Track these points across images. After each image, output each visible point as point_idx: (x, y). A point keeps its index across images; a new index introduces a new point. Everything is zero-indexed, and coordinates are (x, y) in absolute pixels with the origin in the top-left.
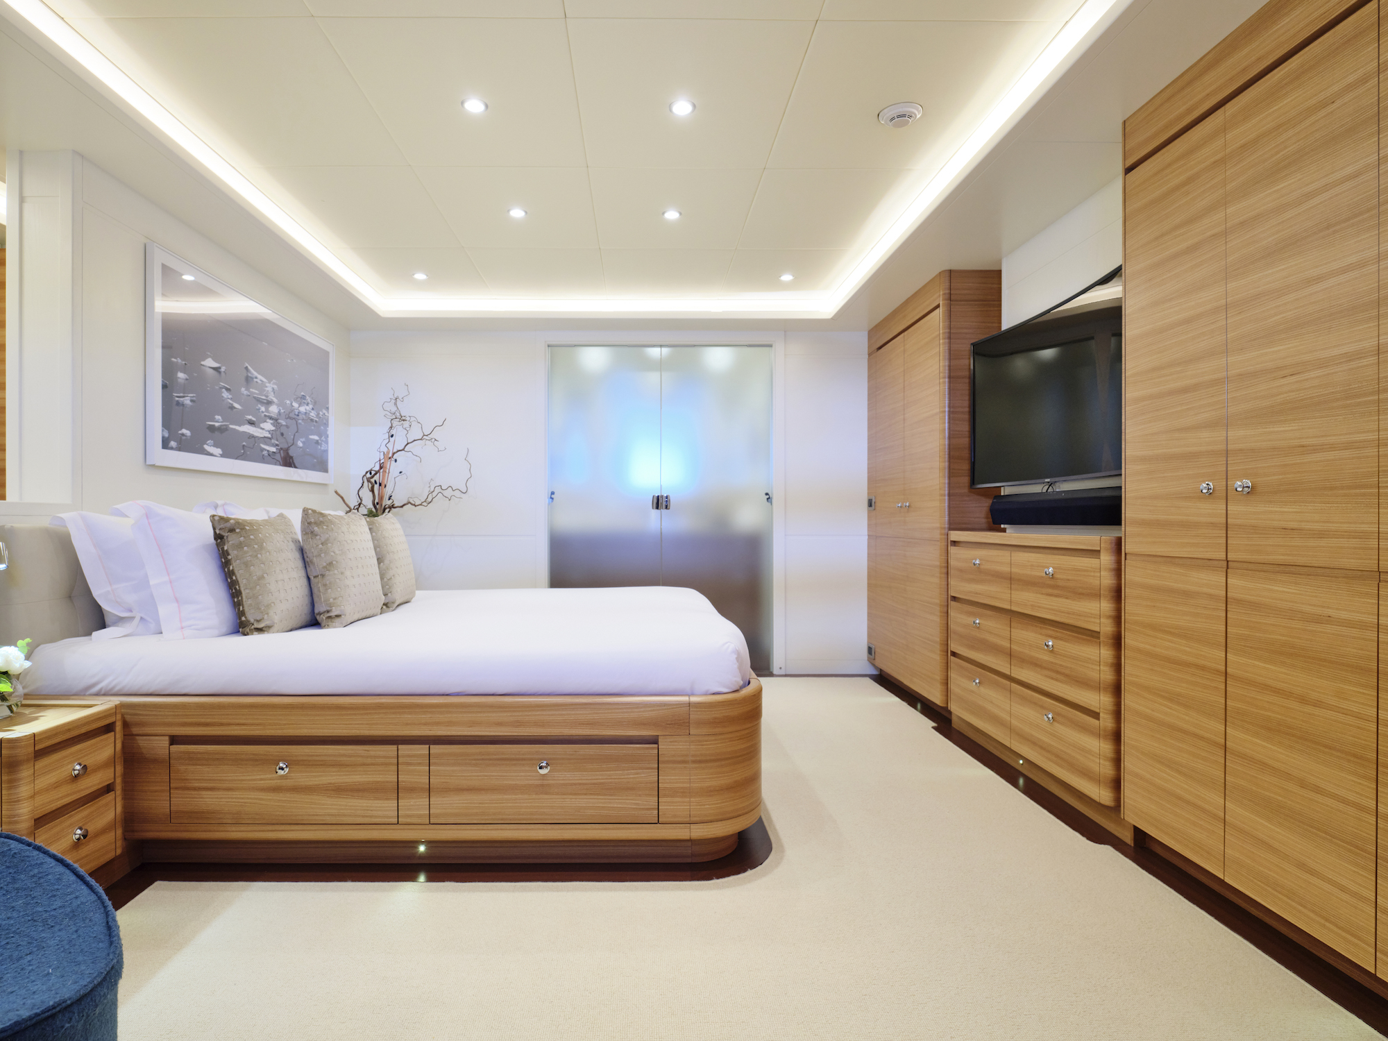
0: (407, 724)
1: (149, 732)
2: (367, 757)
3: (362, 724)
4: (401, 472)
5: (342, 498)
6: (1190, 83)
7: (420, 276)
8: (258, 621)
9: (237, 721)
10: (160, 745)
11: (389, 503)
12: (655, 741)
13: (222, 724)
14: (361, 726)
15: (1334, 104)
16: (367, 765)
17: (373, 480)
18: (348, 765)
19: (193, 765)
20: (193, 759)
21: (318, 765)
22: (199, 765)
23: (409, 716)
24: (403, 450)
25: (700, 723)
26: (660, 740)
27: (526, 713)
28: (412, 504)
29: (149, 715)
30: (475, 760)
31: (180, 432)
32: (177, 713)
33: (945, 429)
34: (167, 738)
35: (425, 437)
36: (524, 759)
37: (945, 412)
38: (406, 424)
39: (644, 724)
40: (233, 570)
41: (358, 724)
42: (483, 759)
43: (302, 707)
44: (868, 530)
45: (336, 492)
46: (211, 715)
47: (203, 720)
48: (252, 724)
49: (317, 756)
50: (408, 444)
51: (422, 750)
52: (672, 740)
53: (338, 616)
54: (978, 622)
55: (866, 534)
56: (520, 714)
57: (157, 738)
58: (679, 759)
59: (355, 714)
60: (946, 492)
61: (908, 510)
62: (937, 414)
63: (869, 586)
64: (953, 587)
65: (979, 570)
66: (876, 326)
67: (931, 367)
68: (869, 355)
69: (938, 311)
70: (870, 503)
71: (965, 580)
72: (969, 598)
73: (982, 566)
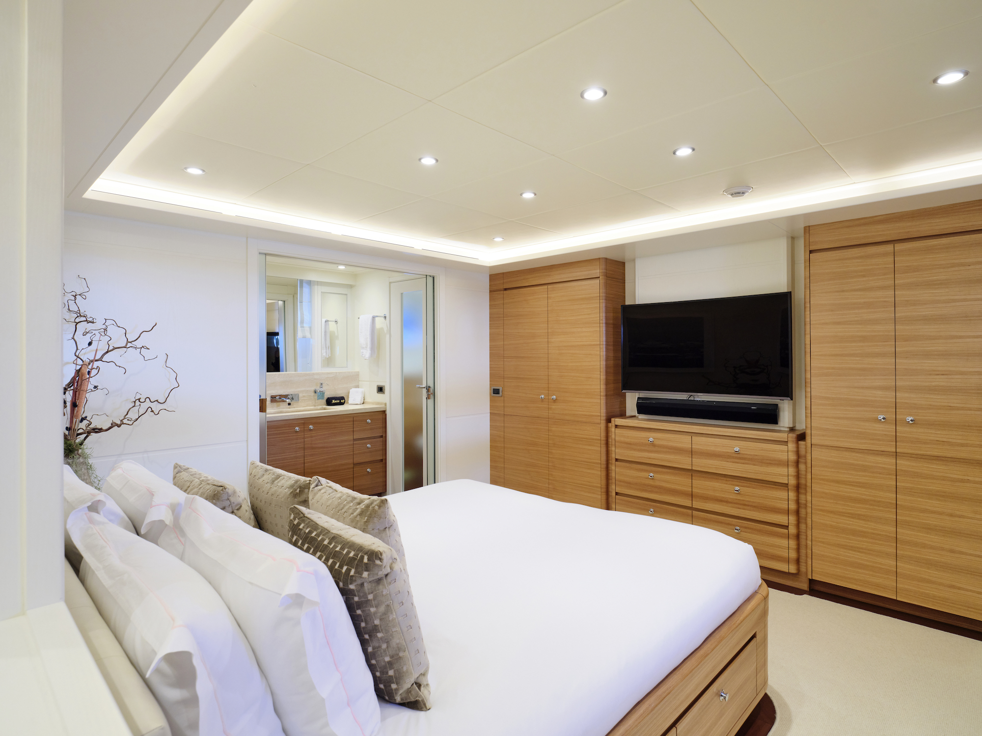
4: (95, 387)
6: (865, 224)
11: (84, 425)
12: (755, 636)
15: (969, 267)
24: (101, 359)
26: (757, 633)
28: (117, 425)
33: (604, 355)
35: (129, 345)
37: (603, 344)
44: (490, 409)
50: (107, 352)
52: (760, 630)
54: (652, 475)
55: (489, 411)
60: (604, 394)
61: (555, 401)
62: (597, 345)
63: (492, 447)
64: (617, 452)
65: (652, 444)
66: (503, 273)
67: (588, 314)
68: (490, 291)
69: (597, 281)
70: (496, 392)
71: (635, 450)
72: (639, 461)
73: (657, 442)
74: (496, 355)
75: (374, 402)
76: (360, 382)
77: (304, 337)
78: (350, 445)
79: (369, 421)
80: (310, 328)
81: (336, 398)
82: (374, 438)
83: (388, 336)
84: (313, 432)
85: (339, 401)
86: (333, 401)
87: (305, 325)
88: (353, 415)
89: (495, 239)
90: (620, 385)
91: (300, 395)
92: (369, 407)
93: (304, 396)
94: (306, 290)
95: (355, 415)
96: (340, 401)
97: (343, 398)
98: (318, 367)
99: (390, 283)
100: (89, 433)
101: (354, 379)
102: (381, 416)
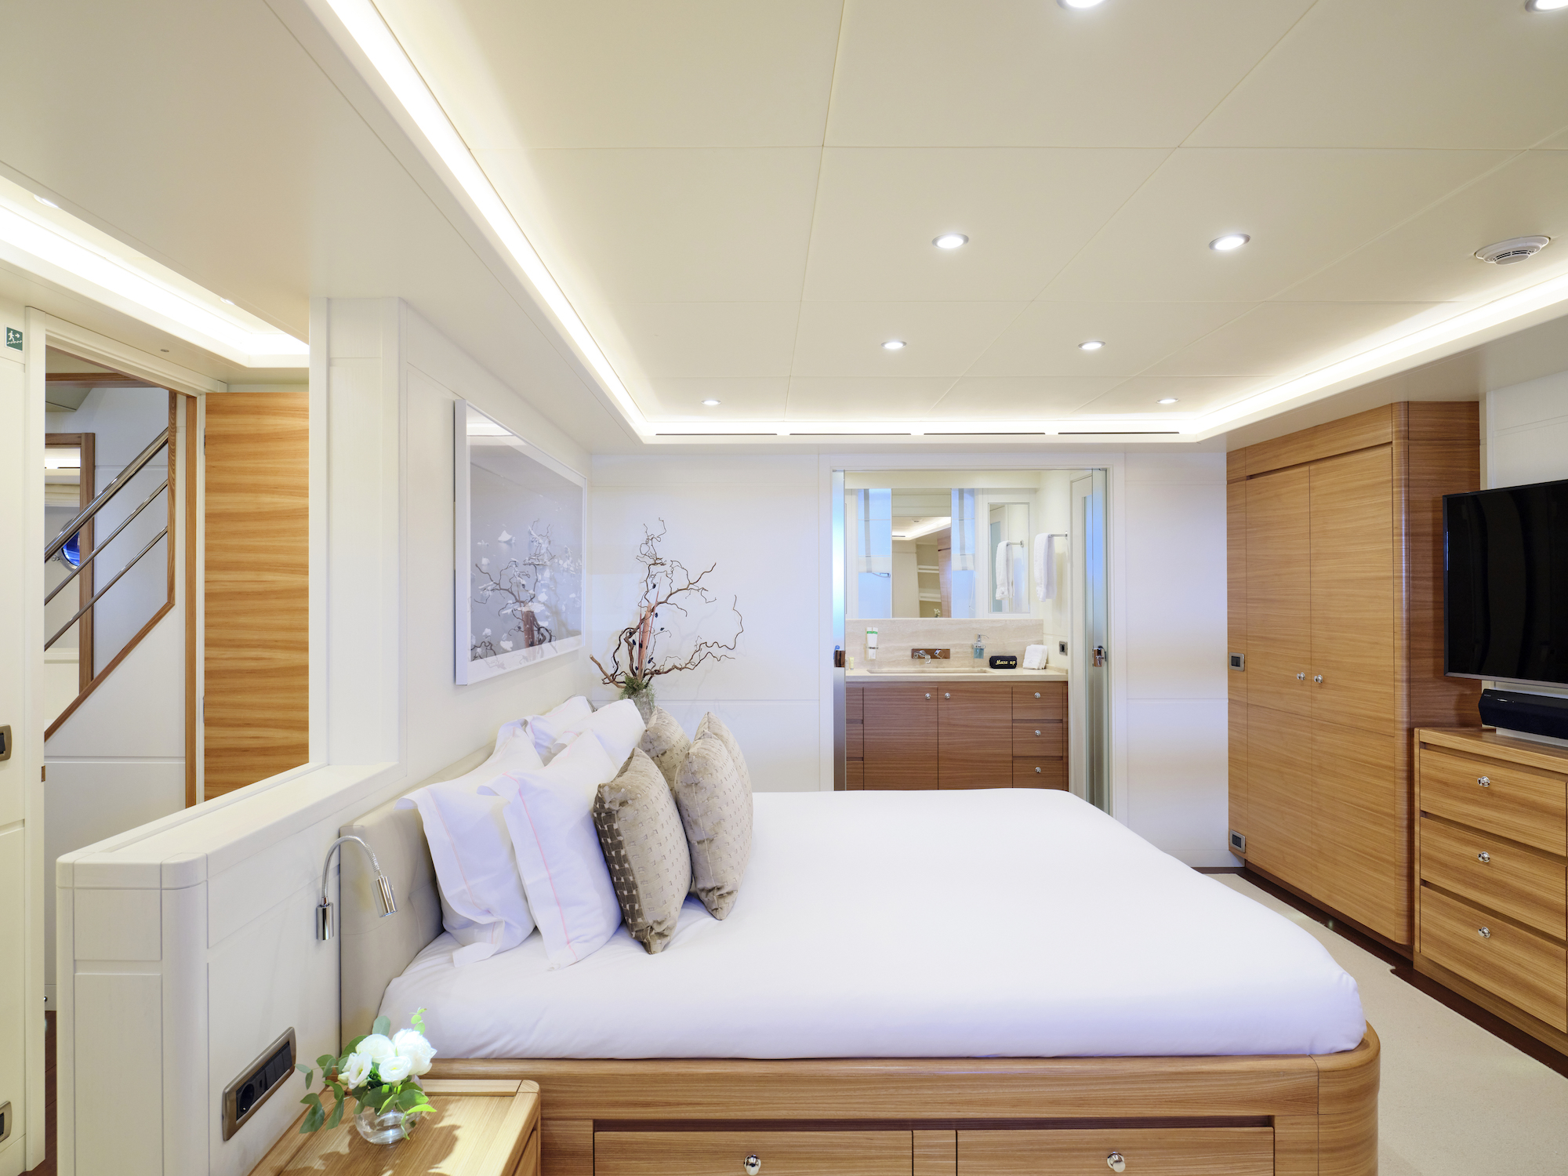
0: (927, 1103)
1: (566, 1115)
2: (871, 1148)
3: (864, 1103)
4: (662, 629)
5: (599, 665)
7: (711, 403)
8: (660, 923)
9: (689, 1100)
10: (580, 1133)
11: (650, 666)
12: (1268, 1121)
13: (668, 1104)
14: (862, 1106)
16: (871, 1159)
17: (631, 640)
18: (845, 1159)
19: (626, 1159)
20: (623, 1150)
21: (802, 1159)
22: (636, 1159)
23: (930, 1092)
24: (665, 602)
25: (1333, 1099)
26: (1277, 1121)
27: (1092, 1087)
28: (677, 668)
29: (566, 1092)
30: (1020, 1151)
31: (484, 634)
32: (605, 1089)
33: (1402, 599)
34: (591, 1123)
35: (691, 586)
36: (1088, 1150)
37: (1401, 577)
38: (667, 568)
39: (1256, 1101)
40: (625, 856)
41: (857, 1103)
42: (1032, 1150)
43: (780, 1079)
44: (1228, 693)
45: (592, 658)
46: (652, 1091)
47: (641, 1099)
48: (709, 1104)
49: (800, 1146)
50: (671, 595)
51: (947, 1137)
52: (1293, 1121)
53: (729, 893)
54: (1486, 856)
55: (1227, 697)
56: (1084, 1088)
57: (576, 1122)
58: (1304, 1147)
59: (855, 1090)
60: (1405, 678)
61: (1322, 684)
62: (1388, 578)
63: (1233, 761)
64: (1425, 799)
65: (1488, 791)
66: (1245, 449)
67: (1373, 517)
68: (1229, 482)
69: (1387, 450)
70: (1235, 661)
71: (1456, 798)
72: (1462, 822)
73: (1498, 788)
74: (1237, 596)
75: (1059, 666)
76: (1044, 636)
77: (965, 569)
78: (1007, 727)
79: (1038, 695)
80: (974, 555)
81: (1002, 658)
82: (1049, 721)
83: (1069, 565)
84: (950, 703)
85: (1006, 663)
86: (998, 662)
87: (967, 552)
88: (1012, 684)
89: (1162, 402)
90: (1442, 662)
91: (952, 651)
92: (1052, 673)
93: (958, 652)
94: (968, 500)
95: (1016, 684)
96: (1010, 662)
97: (1014, 658)
98: (983, 613)
99: (1072, 482)
100: (652, 674)
101: (1035, 631)
102: (1060, 688)
